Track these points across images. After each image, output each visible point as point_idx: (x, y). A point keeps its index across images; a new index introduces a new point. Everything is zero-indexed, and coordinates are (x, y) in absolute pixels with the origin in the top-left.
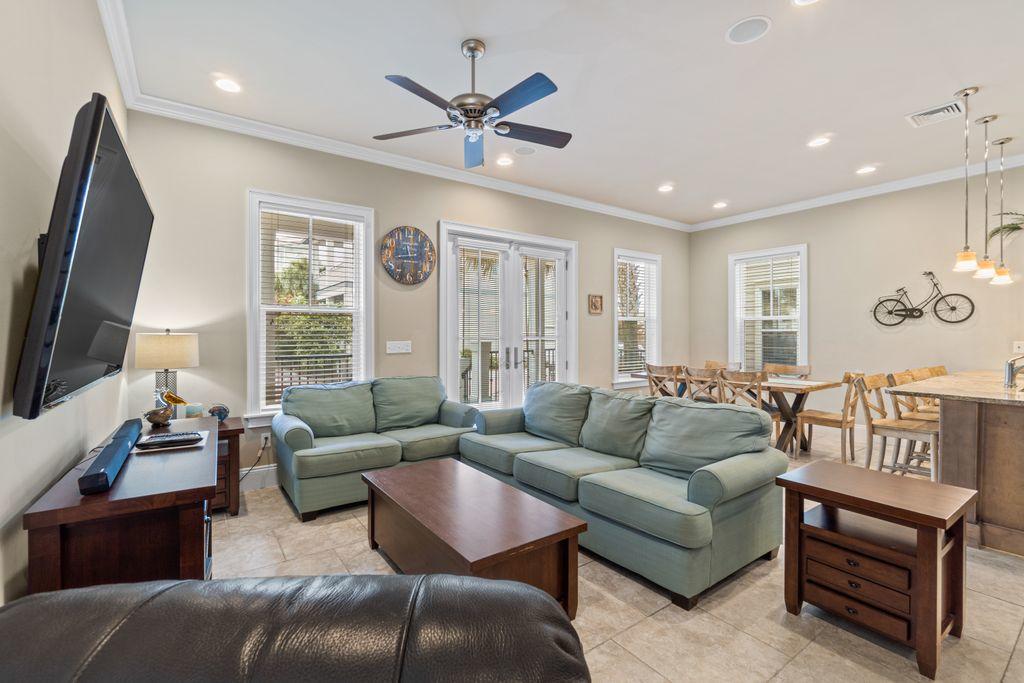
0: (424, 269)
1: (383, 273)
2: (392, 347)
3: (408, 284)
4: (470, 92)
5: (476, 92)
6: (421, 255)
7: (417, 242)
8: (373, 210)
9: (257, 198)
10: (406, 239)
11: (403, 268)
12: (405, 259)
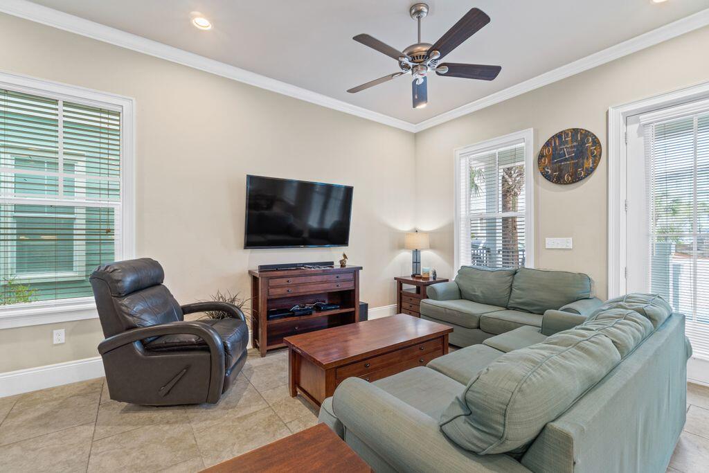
0: (586, 166)
1: (541, 178)
2: (551, 243)
3: (567, 184)
4: (417, 42)
5: (422, 41)
6: (582, 152)
7: (576, 141)
8: (532, 129)
9: (459, 152)
10: (561, 143)
11: (560, 170)
12: (561, 161)
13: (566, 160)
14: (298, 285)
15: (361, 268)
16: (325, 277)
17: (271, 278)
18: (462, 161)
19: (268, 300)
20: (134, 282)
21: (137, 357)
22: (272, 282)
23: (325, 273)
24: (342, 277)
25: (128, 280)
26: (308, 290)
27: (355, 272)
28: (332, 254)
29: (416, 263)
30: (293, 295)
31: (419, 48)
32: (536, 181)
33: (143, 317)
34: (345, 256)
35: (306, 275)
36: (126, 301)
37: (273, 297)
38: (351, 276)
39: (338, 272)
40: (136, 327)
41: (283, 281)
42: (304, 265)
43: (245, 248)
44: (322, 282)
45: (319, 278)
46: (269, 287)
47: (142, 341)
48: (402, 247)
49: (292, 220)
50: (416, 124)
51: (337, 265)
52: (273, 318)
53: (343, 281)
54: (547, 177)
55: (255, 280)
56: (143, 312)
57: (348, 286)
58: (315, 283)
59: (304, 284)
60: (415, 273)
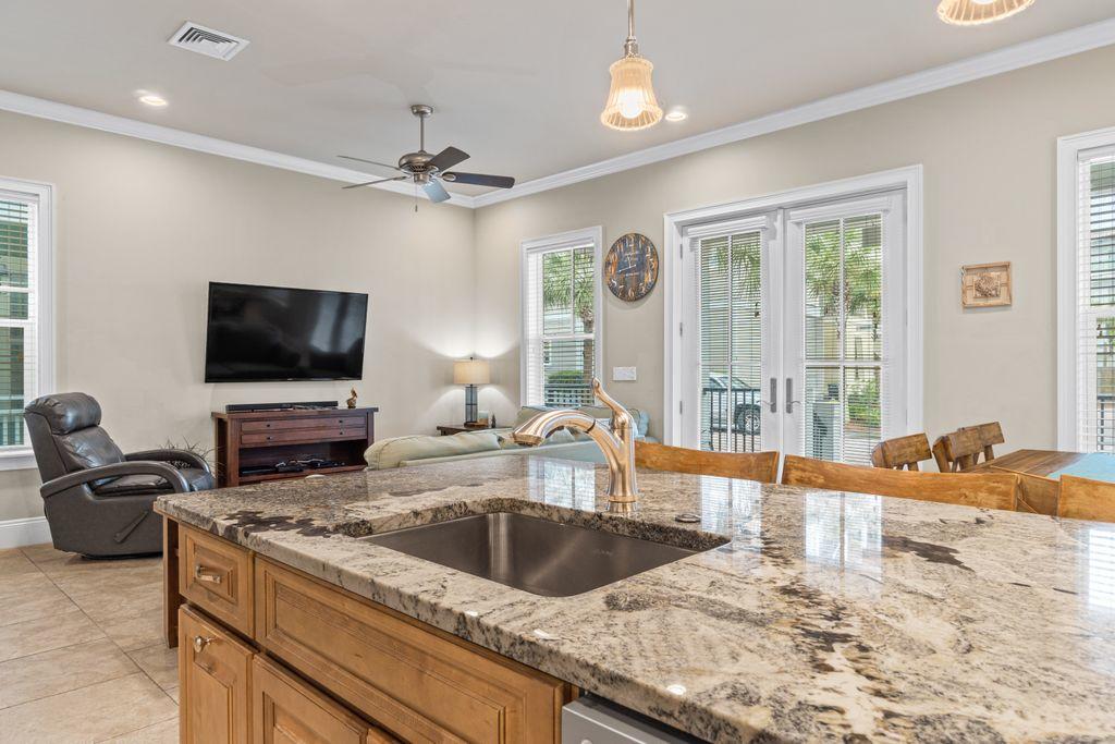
0: (646, 282)
1: (609, 292)
2: (617, 373)
3: (631, 301)
6: (643, 263)
7: (638, 249)
8: (600, 227)
9: (525, 246)
10: (627, 250)
11: (625, 284)
12: (626, 272)
13: (629, 271)
14: (281, 431)
15: (377, 410)
16: (323, 420)
17: (245, 420)
18: (530, 259)
19: (240, 450)
20: (77, 418)
21: (88, 502)
22: (246, 427)
23: (321, 415)
24: (348, 421)
25: (70, 416)
26: (297, 438)
27: (368, 414)
28: (335, 391)
29: (471, 404)
30: (276, 444)
31: (419, 158)
32: (605, 295)
33: (90, 458)
34: (354, 393)
35: (293, 418)
36: (69, 439)
37: (247, 446)
38: (361, 421)
39: (343, 414)
40: (83, 468)
41: (262, 426)
42: (292, 405)
43: (206, 382)
44: (318, 428)
45: (312, 423)
46: (242, 433)
47: (90, 484)
48: (451, 381)
49: (279, 337)
50: (473, 196)
51: (343, 405)
52: (247, 475)
53: (350, 427)
54: (614, 290)
55: (221, 424)
56: (89, 452)
57: (358, 434)
58: (308, 429)
59: (291, 430)
60: (469, 419)
